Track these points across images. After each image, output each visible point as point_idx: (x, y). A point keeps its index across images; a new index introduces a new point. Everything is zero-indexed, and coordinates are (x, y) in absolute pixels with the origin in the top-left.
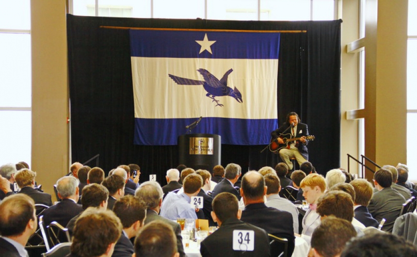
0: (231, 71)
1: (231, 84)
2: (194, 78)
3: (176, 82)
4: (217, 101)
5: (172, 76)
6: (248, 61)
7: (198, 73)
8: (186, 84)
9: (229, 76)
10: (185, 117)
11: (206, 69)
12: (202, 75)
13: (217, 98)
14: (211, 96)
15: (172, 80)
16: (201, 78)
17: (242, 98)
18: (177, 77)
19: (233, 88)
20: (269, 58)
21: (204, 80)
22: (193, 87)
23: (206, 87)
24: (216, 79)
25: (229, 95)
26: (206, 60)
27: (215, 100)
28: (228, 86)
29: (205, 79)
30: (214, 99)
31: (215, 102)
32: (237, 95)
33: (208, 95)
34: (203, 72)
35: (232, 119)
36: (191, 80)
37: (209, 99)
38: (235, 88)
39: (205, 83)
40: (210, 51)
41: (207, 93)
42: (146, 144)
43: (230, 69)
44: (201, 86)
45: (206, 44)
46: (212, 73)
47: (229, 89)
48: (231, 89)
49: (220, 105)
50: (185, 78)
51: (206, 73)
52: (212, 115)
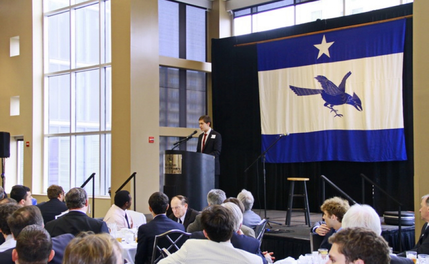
0: (349, 74)
1: (349, 90)
2: (312, 87)
3: (296, 93)
4: (335, 111)
5: (292, 88)
6: (367, 60)
7: (316, 81)
8: (305, 95)
9: (348, 80)
10: (305, 132)
11: (324, 75)
12: (320, 83)
13: (335, 107)
14: (329, 105)
15: (293, 91)
16: (318, 86)
17: (362, 105)
18: (297, 88)
19: (352, 95)
20: (391, 52)
21: (322, 88)
22: (311, 96)
23: (325, 96)
24: (335, 86)
25: (348, 103)
26: (324, 65)
27: (333, 110)
29: (323, 87)
30: (332, 109)
31: (333, 112)
32: (356, 102)
33: (326, 105)
34: (321, 79)
35: (350, 131)
36: (310, 90)
37: (327, 110)
38: (354, 94)
39: (323, 91)
40: (328, 54)
41: (324, 102)
42: (270, 162)
43: (348, 72)
44: (319, 96)
45: (324, 48)
46: (330, 79)
47: (347, 95)
48: (349, 95)
49: (339, 115)
50: (304, 87)
51: (324, 80)
52: (331, 128)
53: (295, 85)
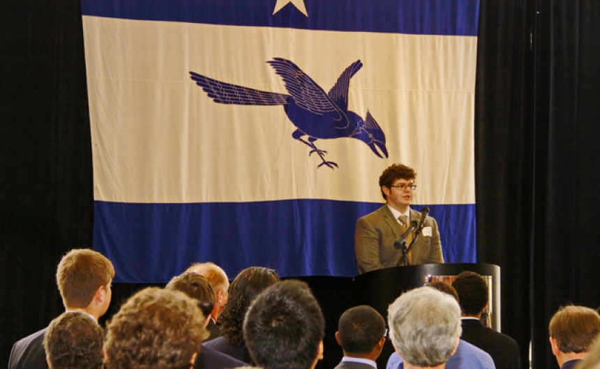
0: (357, 66)
1: (358, 104)
2: (259, 86)
3: (210, 95)
4: (320, 153)
5: (199, 79)
6: (400, 40)
7: (272, 71)
8: (237, 102)
9: (353, 81)
10: (237, 200)
11: (292, 60)
12: (280, 78)
13: (320, 143)
14: (306, 138)
16: (278, 85)
17: (388, 145)
18: (212, 82)
19: (364, 117)
21: (286, 92)
22: (256, 110)
23: (293, 111)
24: (319, 90)
25: (354, 137)
26: (292, 32)
27: (315, 149)
28: (349, 109)
29: (288, 87)
30: (313, 146)
31: (315, 154)
32: (373, 135)
33: (296, 135)
34: (284, 67)
35: (362, 203)
36: (252, 91)
37: (300, 148)
39: (288, 99)
40: (302, 8)
41: (294, 128)
43: (355, 60)
44: (280, 109)
46: (307, 70)
50: (235, 83)
51: (290, 71)
52: (310, 194)
53: (208, 74)
